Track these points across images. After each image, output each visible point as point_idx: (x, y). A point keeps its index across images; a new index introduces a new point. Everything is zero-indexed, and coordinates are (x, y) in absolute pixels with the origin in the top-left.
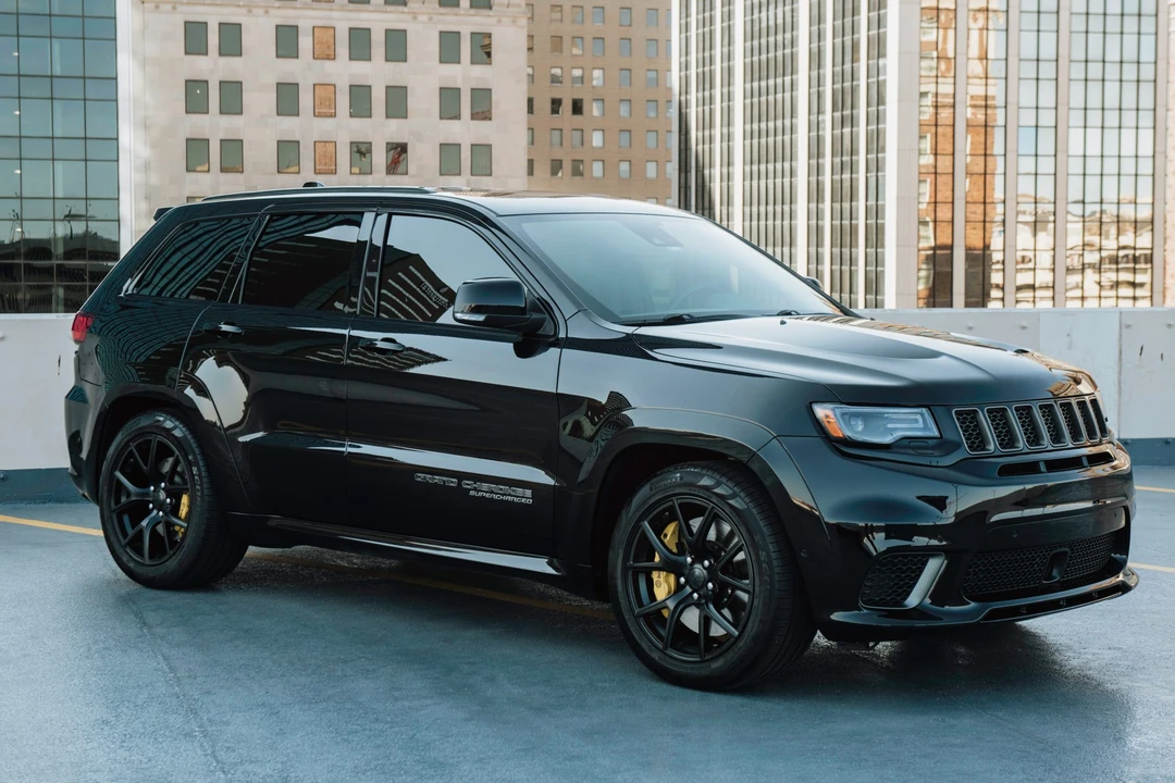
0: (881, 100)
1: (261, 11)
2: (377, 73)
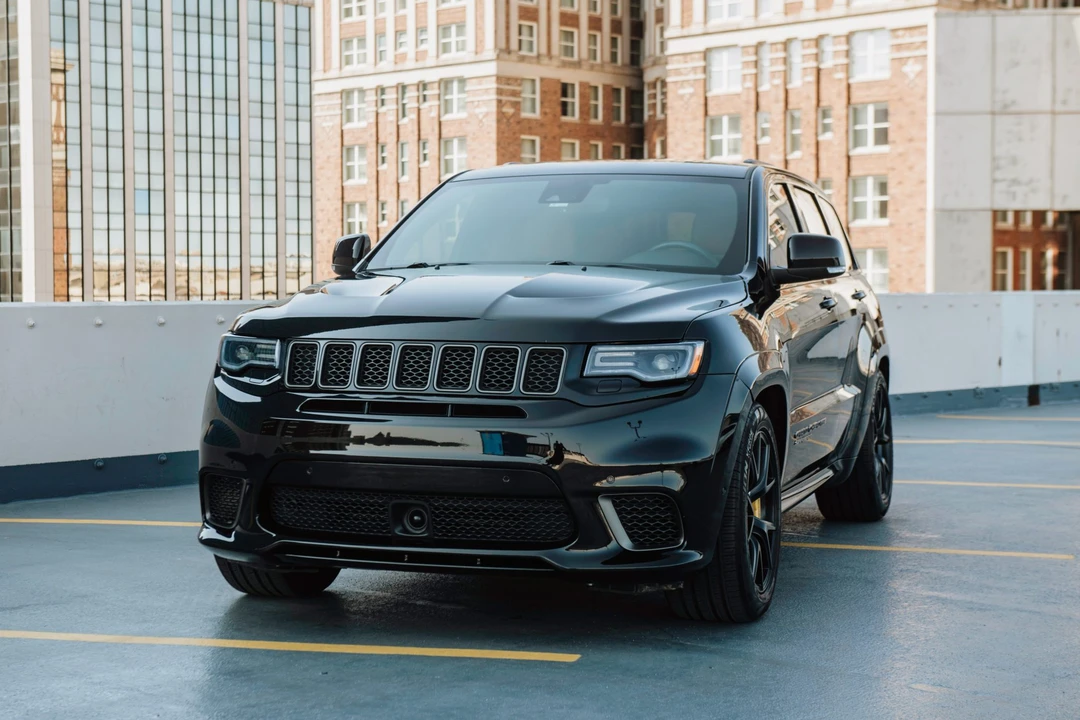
0: (13, 162)
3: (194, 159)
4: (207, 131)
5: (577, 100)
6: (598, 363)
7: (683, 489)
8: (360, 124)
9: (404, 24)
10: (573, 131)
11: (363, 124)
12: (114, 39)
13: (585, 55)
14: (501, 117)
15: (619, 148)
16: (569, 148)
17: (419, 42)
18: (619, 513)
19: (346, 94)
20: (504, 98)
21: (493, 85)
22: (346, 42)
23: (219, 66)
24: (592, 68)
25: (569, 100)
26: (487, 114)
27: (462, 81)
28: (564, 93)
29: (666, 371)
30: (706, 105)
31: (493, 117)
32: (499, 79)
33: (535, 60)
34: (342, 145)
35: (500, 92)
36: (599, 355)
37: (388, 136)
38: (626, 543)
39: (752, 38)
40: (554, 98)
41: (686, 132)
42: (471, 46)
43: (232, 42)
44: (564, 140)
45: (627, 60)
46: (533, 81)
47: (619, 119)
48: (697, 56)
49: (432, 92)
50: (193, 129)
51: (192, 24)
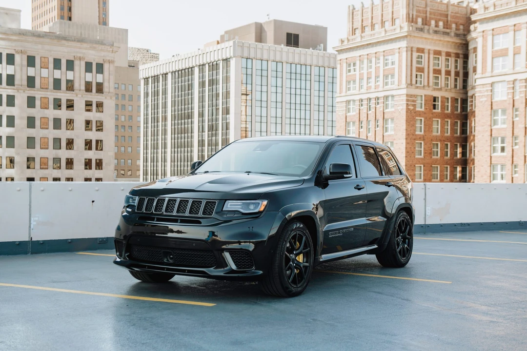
0: (227, 128)
1: (22, 91)
2: (63, 114)
3: (293, 126)
4: (298, 116)
5: (440, 103)
6: (229, 206)
7: (253, 250)
8: (353, 113)
9: (371, 75)
10: (438, 116)
11: (354, 113)
12: (264, 83)
13: (443, 85)
14: (408, 110)
15: (457, 122)
16: (436, 122)
17: (376, 81)
18: (232, 257)
19: (348, 102)
20: (409, 103)
21: (405, 98)
22: (348, 82)
23: (303, 92)
24: (446, 90)
25: (436, 103)
26: (402, 109)
27: (393, 96)
28: (435, 101)
29: (252, 210)
30: (492, 105)
31: (405, 111)
32: (407, 95)
33: (422, 88)
34: (346, 121)
35: (407, 100)
36: (229, 204)
37: (363, 118)
38: (234, 267)
39: (512, 78)
40: (430, 103)
41: (483, 115)
42: (396, 83)
43: (308, 83)
44: (434, 119)
45: (462, 87)
46: (422, 96)
47: (457, 111)
48: (488, 85)
49: (381, 101)
50: (293, 116)
51: (293, 76)
